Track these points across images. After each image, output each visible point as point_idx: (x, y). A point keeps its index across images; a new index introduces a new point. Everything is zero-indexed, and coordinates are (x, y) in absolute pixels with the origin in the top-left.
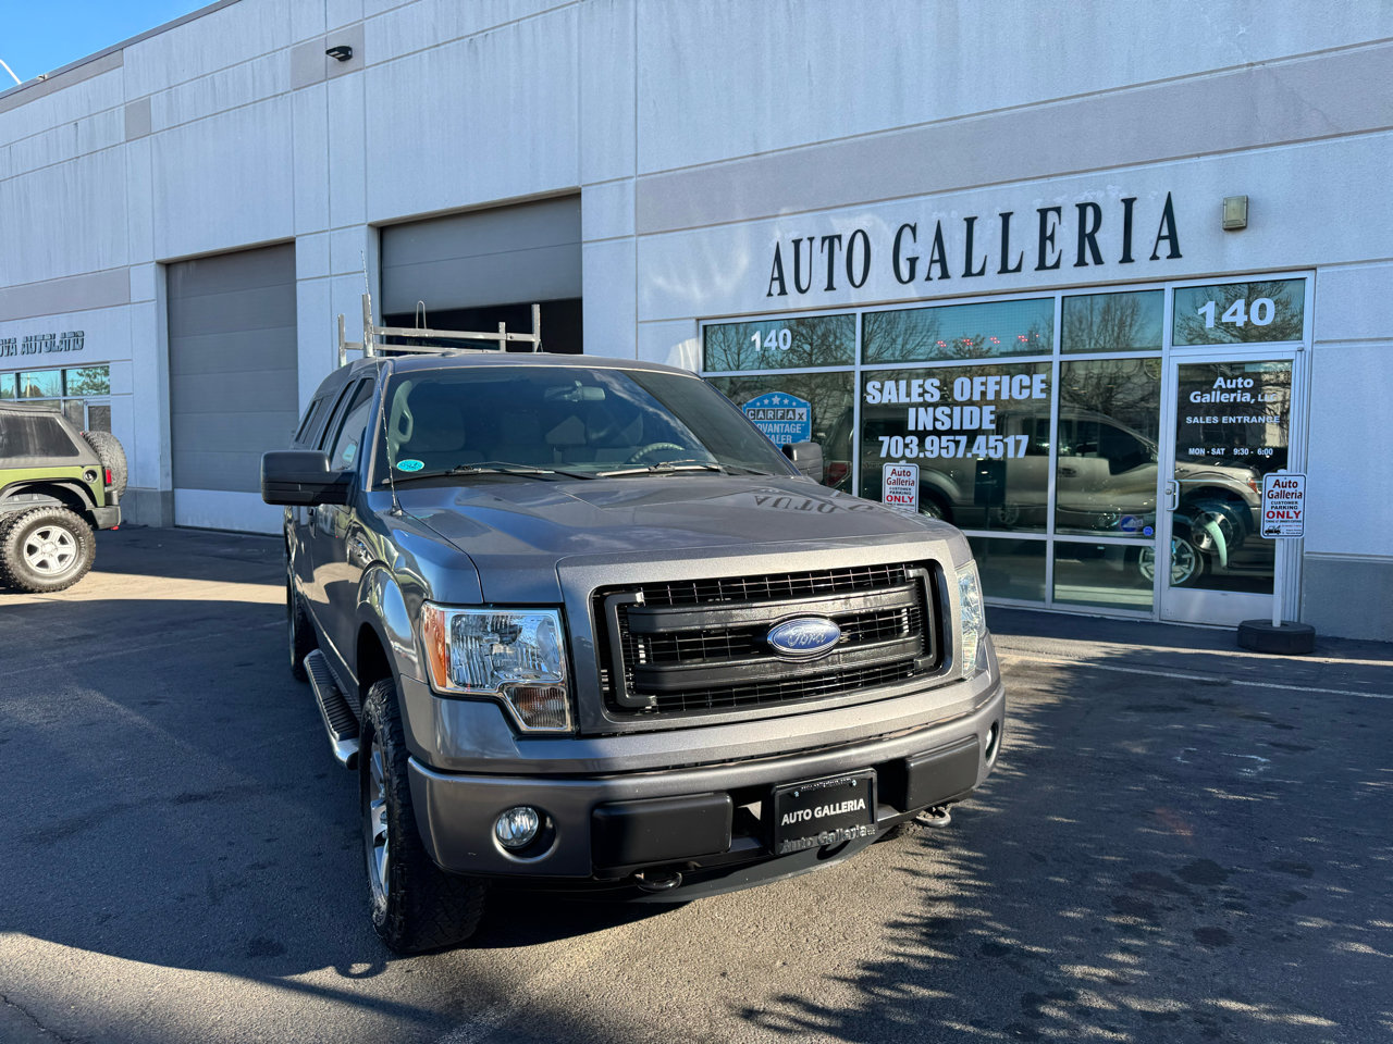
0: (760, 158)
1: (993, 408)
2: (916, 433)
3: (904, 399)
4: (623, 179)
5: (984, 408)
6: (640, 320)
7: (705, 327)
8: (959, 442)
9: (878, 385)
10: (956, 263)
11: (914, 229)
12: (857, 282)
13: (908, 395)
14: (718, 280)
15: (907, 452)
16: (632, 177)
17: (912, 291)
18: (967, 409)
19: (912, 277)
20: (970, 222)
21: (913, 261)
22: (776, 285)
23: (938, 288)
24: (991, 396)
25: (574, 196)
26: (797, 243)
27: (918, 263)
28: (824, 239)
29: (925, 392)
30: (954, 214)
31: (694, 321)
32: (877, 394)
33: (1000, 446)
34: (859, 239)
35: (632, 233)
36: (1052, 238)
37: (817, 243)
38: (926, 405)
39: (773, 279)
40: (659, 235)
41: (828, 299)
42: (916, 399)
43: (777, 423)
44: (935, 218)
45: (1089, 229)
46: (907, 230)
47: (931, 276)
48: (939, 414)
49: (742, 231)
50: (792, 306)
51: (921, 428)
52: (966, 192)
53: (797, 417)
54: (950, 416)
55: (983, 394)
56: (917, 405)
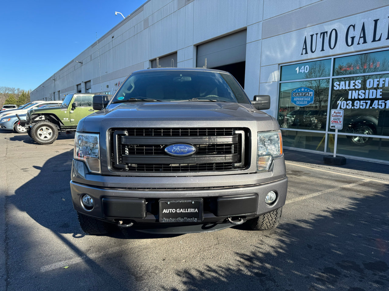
0: (302, 8)
1: (381, 90)
2: (351, 100)
3: (347, 88)
4: (259, 22)
5: (378, 90)
6: (261, 66)
7: (281, 67)
8: (367, 103)
9: (338, 83)
10: (370, 37)
11: (354, 27)
12: (332, 47)
13: (349, 86)
14: (286, 51)
15: (348, 106)
16: (261, 21)
17: (352, 49)
18: (371, 91)
19: (352, 43)
20: (376, 21)
21: (353, 38)
22: (304, 51)
23: (363, 47)
24: (381, 86)
25: (244, 30)
26: (312, 36)
27: (355, 39)
28: (321, 34)
29: (356, 85)
30: (370, 19)
31: (278, 65)
32: (338, 86)
33: (383, 104)
34: (334, 32)
35: (261, 39)
37: (319, 35)
38: (355, 89)
39: (303, 49)
40: (269, 39)
41: (322, 54)
42: (352, 87)
43: (302, 97)
46: (352, 27)
47: (360, 43)
48: (360, 93)
49: (294, 35)
50: (309, 58)
51: (353, 98)
52: (375, 10)
53: (309, 95)
54: (365, 94)
55: (378, 85)
56: (352, 90)
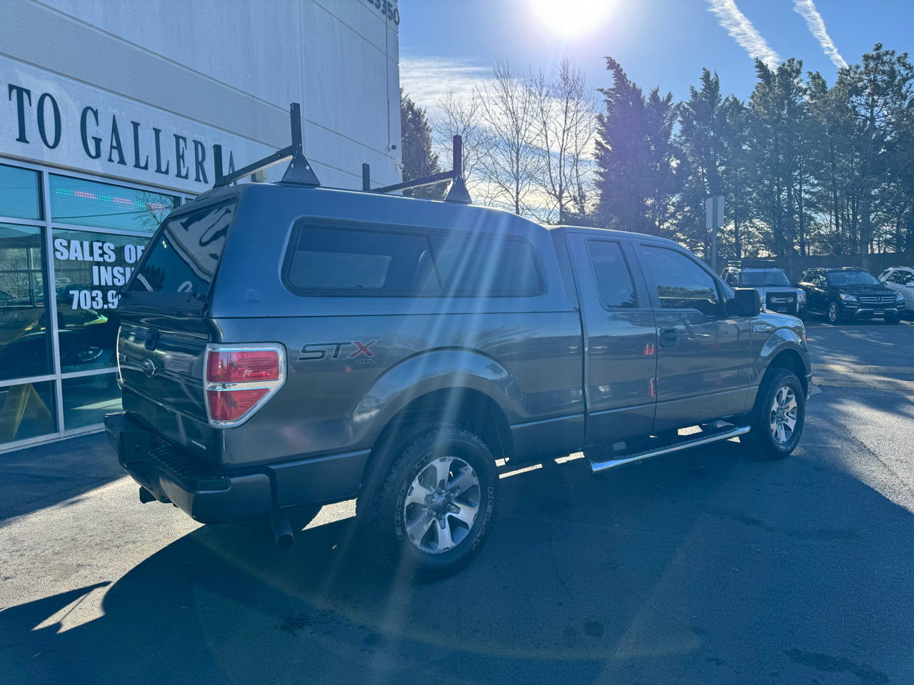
2: (100, 287)
3: (88, 258)
9: (65, 243)
10: (129, 154)
11: (96, 113)
12: (50, 143)
13: (92, 254)
15: (95, 303)
17: (98, 166)
19: (98, 155)
20: (136, 125)
21: (98, 141)
23: (116, 170)
27: (101, 144)
28: (10, 87)
29: (104, 253)
30: (123, 114)
32: (65, 251)
34: (47, 101)
36: (182, 157)
37: (4, 88)
38: (106, 264)
42: (98, 259)
44: (113, 111)
45: (200, 159)
46: (91, 113)
47: (112, 158)
48: (116, 274)
51: (103, 283)
52: (130, 101)
54: (124, 275)
56: (99, 264)
